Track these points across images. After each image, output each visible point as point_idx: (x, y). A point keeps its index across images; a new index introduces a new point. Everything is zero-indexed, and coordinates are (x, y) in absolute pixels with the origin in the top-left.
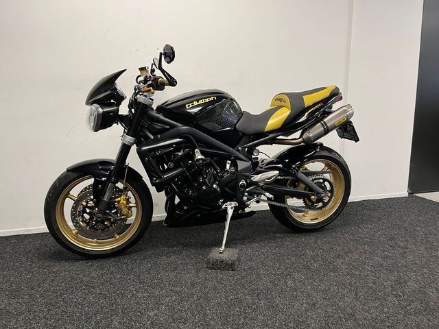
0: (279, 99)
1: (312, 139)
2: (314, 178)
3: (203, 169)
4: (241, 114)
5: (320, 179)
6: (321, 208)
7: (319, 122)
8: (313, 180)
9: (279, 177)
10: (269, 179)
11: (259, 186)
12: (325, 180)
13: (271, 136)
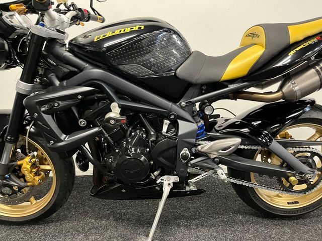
0: (252, 35)
1: (298, 94)
2: (296, 150)
3: (127, 130)
4: (187, 53)
5: (306, 151)
6: (304, 191)
7: (313, 66)
8: (295, 154)
9: (242, 147)
10: (224, 149)
11: (209, 158)
12: (314, 154)
13: (232, 87)
